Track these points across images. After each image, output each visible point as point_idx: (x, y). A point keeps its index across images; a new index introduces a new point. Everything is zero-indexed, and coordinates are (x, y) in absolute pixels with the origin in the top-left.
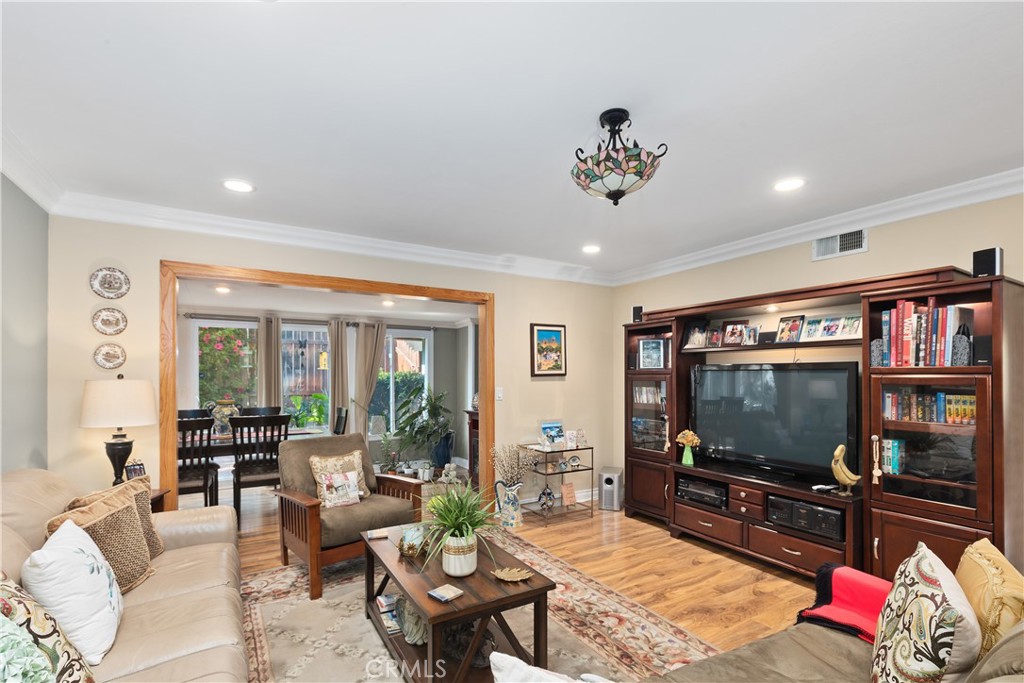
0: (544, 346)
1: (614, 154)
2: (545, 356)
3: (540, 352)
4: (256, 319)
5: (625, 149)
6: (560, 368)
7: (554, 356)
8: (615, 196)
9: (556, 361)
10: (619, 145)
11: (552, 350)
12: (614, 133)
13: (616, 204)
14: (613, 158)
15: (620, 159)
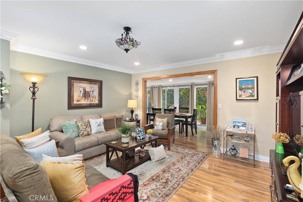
0: (243, 87)
1: (126, 39)
2: (244, 91)
3: (240, 89)
4: (189, 85)
5: (130, 39)
6: (253, 96)
7: (250, 91)
8: (127, 50)
9: (251, 93)
10: (128, 37)
11: (248, 89)
12: (127, 33)
13: (127, 52)
14: (126, 40)
15: (128, 41)
